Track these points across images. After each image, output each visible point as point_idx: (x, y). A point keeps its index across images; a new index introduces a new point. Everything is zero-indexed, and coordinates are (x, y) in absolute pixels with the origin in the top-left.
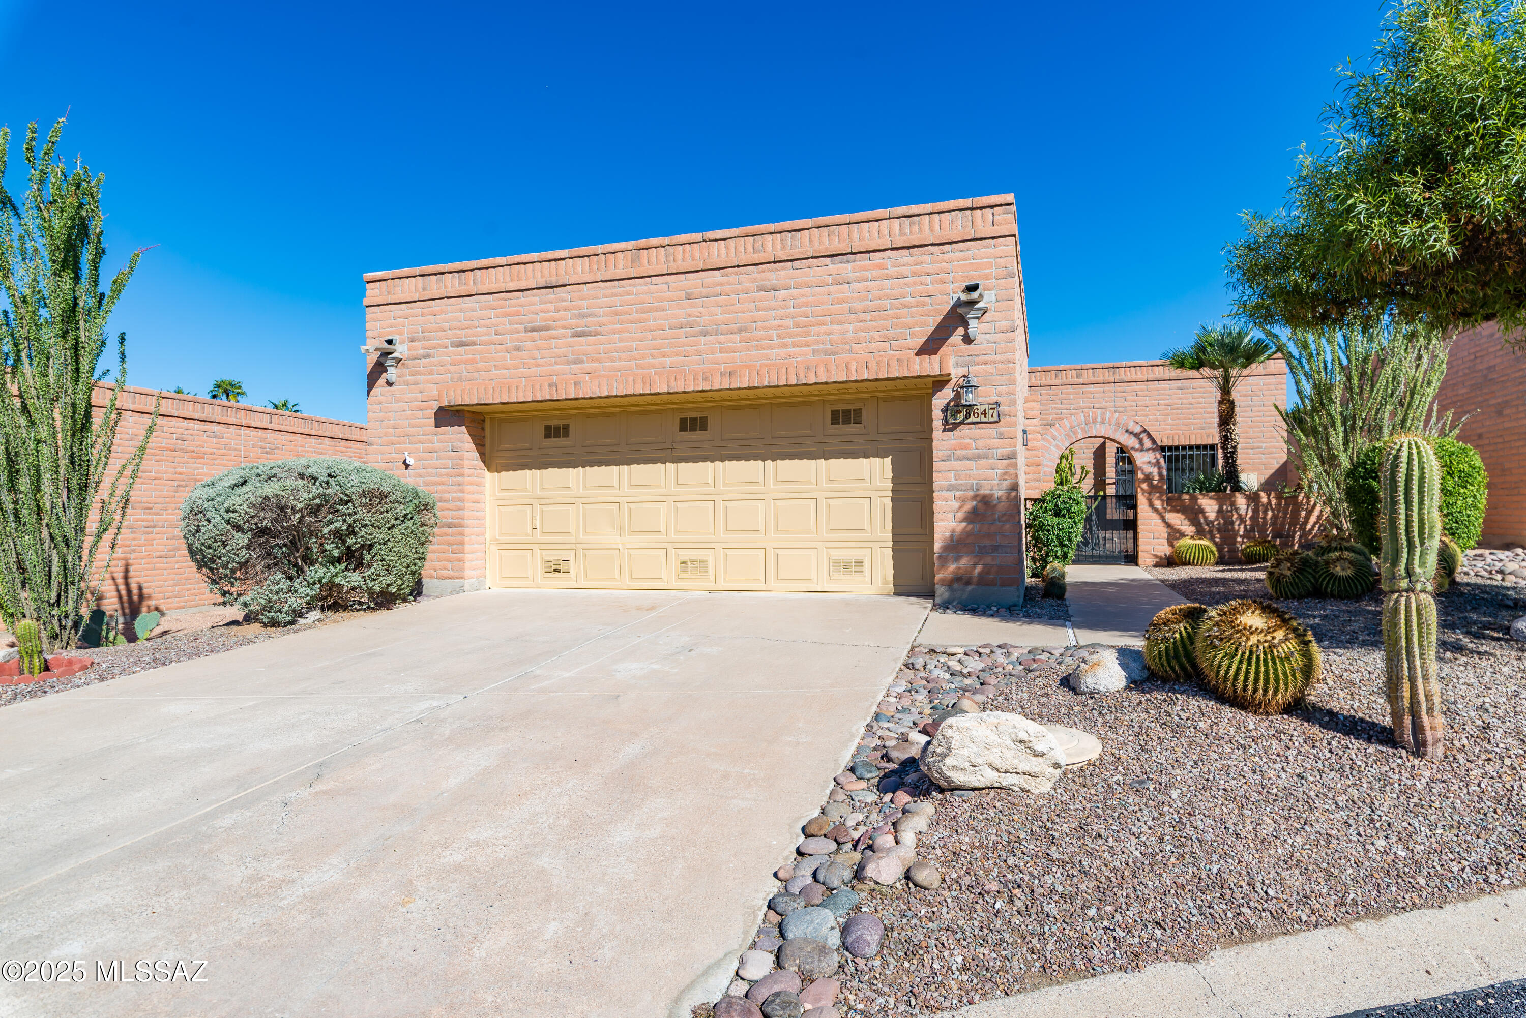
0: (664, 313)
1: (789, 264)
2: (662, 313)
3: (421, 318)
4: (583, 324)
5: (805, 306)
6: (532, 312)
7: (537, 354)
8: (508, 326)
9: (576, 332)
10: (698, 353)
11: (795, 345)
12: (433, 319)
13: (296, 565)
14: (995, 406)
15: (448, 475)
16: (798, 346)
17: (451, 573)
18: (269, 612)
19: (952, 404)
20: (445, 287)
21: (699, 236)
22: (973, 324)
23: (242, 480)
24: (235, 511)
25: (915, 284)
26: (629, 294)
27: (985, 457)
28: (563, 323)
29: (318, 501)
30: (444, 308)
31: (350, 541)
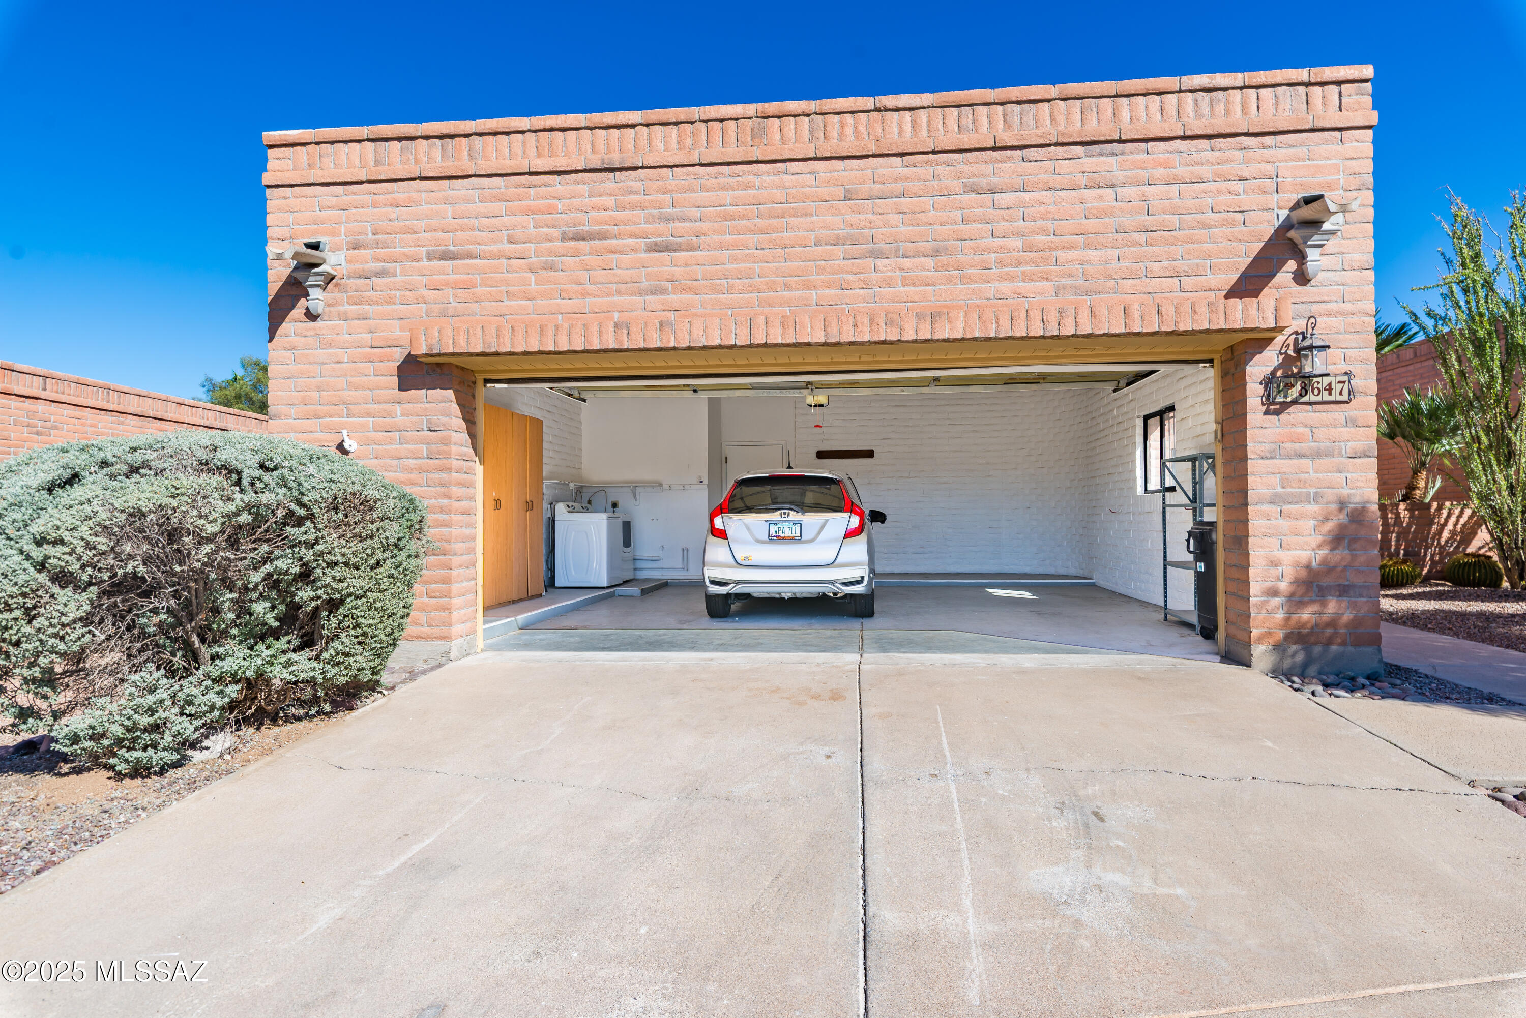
0: (808, 219)
1: (1018, 153)
2: (804, 219)
3: (371, 210)
4: (665, 232)
5: (1043, 219)
6: (576, 210)
7: (584, 276)
8: (532, 230)
9: (656, 244)
10: (866, 285)
11: (1026, 278)
12: (394, 212)
13: (187, 646)
14: (1345, 378)
15: (421, 470)
16: (1032, 280)
17: (426, 630)
18: (129, 749)
19: (1279, 373)
20: (417, 161)
21: (868, 102)
22: (1312, 255)
23: (67, 474)
24: (60, 542)
25: (1219, 192)
26: (748, 188)
27: (1329, 454)
28: (633, 228)
29: (245, 518)
30: (415, 195)
31: (304, 594)
